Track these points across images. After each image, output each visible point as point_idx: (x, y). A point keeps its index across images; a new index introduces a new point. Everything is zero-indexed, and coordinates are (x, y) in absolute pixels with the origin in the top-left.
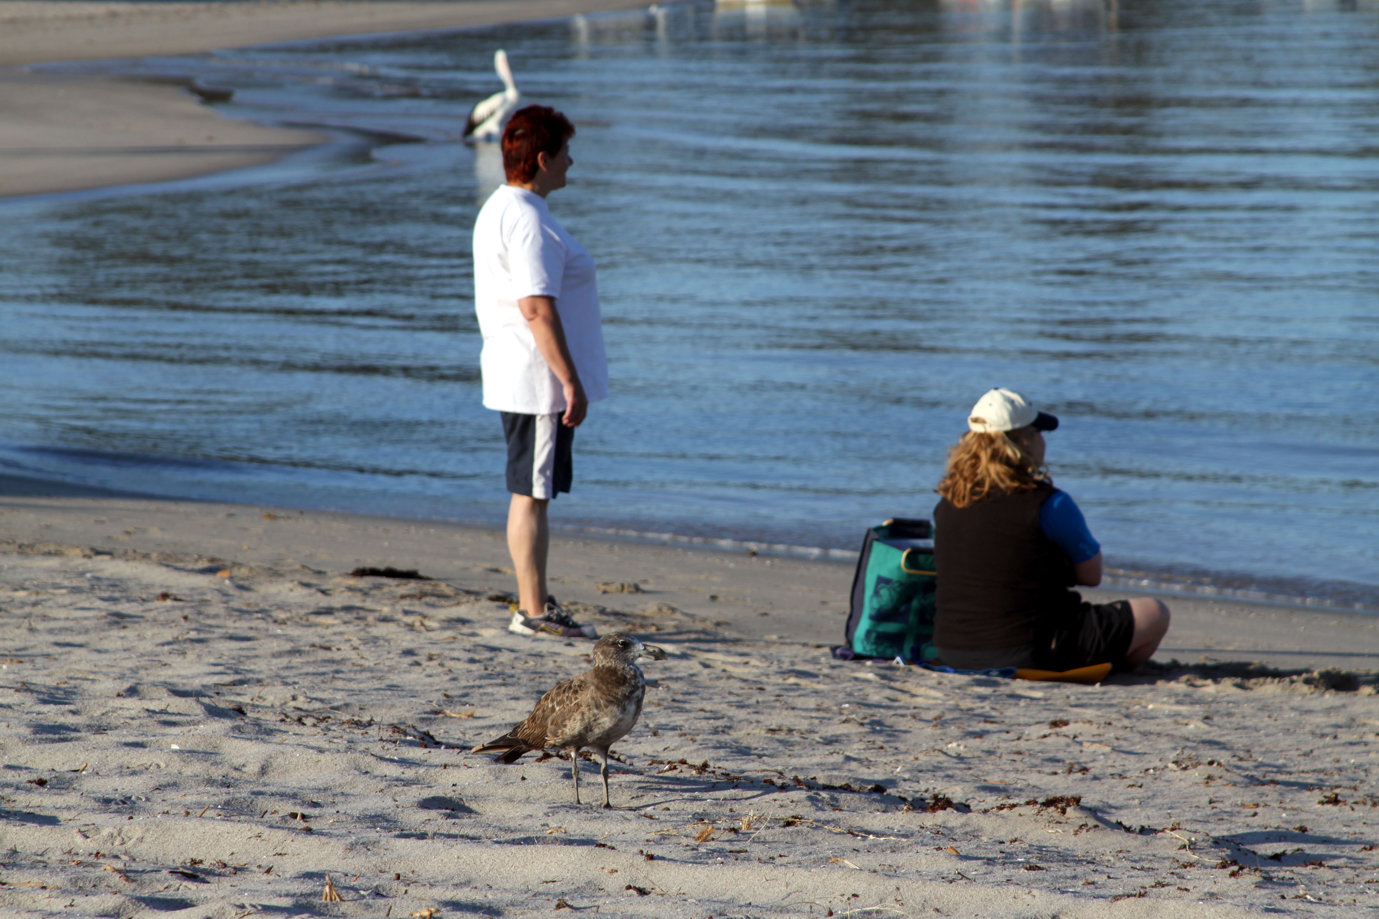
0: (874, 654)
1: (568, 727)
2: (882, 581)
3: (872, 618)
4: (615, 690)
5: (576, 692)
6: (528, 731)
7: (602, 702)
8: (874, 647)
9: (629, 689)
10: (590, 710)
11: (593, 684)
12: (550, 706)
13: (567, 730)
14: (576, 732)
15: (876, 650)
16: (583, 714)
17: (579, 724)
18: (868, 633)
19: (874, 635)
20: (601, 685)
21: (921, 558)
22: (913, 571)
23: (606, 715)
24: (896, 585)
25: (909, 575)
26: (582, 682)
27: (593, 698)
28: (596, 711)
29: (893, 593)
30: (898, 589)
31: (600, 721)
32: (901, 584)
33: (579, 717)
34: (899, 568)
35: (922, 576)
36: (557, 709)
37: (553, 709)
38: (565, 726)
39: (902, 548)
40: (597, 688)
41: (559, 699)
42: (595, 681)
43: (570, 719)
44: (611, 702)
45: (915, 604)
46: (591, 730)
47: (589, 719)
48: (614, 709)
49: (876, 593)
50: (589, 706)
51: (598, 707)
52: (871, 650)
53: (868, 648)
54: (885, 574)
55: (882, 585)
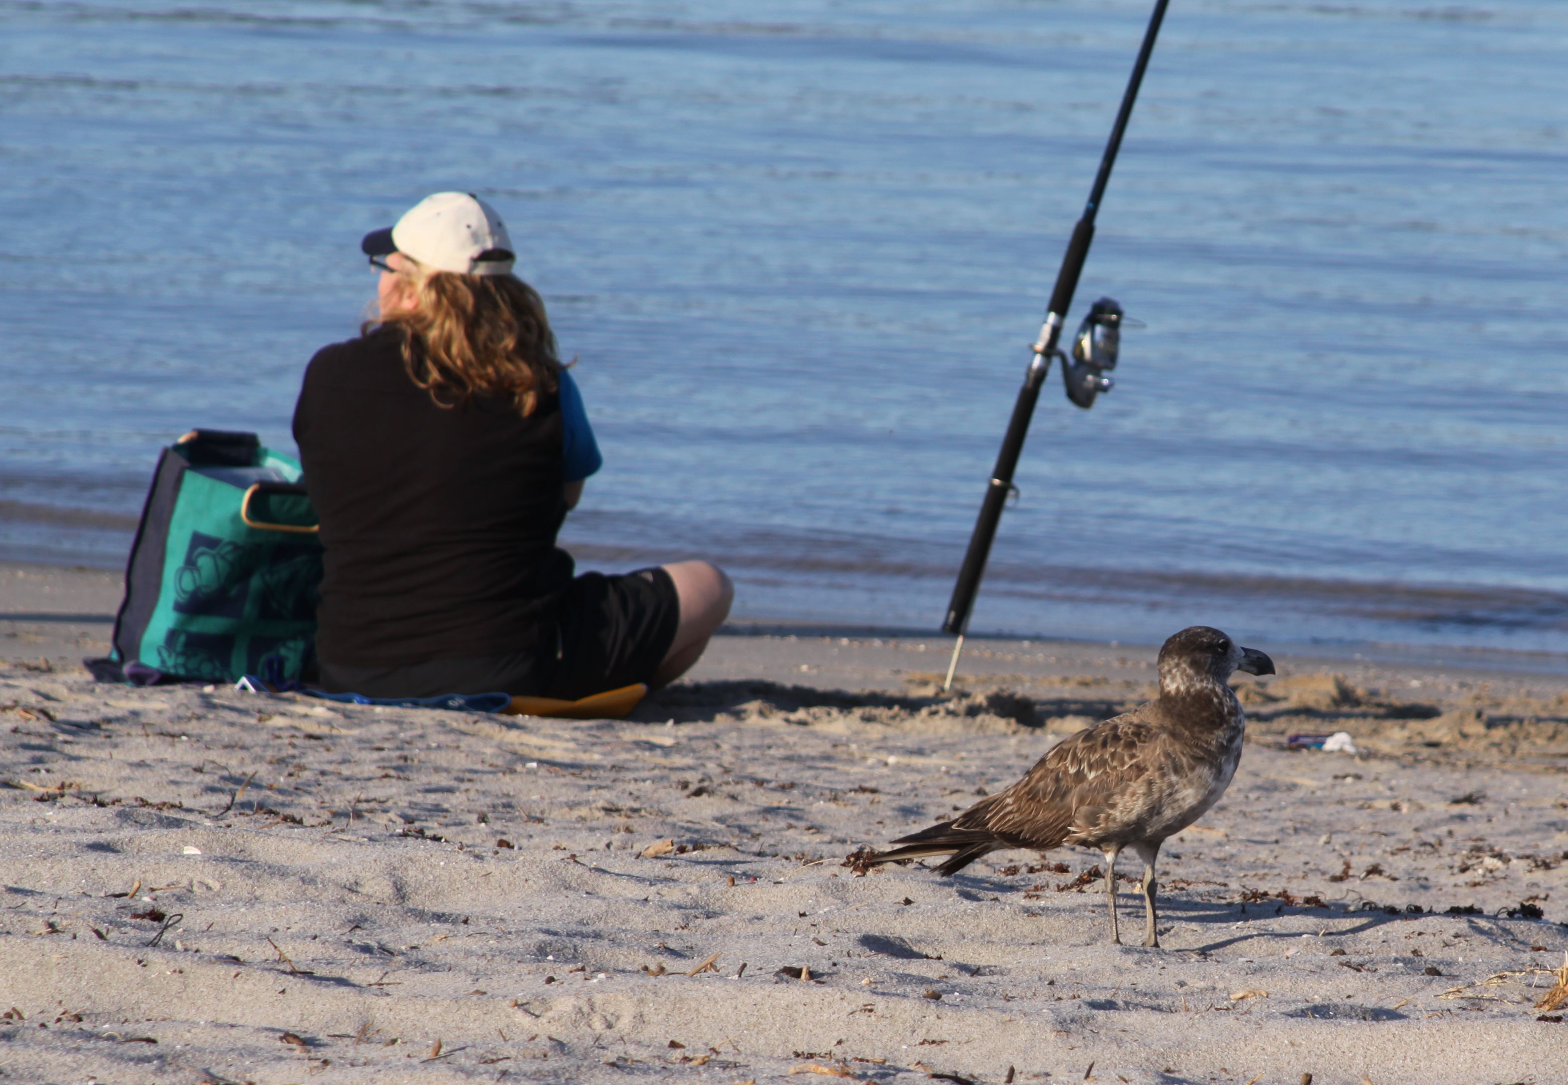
0: (182, 672)
1: (1120, 807)
2: (199, 541)
3: (179, 607)
4: (1205, 736)
5: (1131, 745)
6: (1017, 817)
7: (1184, 760)
8: (181, 660)
9: (1228, 734)
10: (1163, 775)
11: (1163, 728)
12: (1072, 770)
13: (1116, 813)
14: (1133, 816)
15: (184, 666)
16: (1150, 783)
17: (1141, 802)
18: (172, 635)
19: (182, 639)
20: (1180, 728)
21: (274, 500)
22: (259, 525)
23: (1191, 782)
24: (228, 548)
25: (251, 531)
26: (1139, 726)
27: (1167, 755)
28: (1174, 778)
29: (220, 563)
30: (230, 557)
31: (1178, 796)
32: (236, 547)
33: (1142, 790)
34: (236, 518)
35: (273, 533)
36: (1091, 776)
37: (1080, 777)
38: (1113, 806)
39: (242, 484)
40: (1173, 735)
41: (1095, 757)
42: (1168, 723)
43: (1123, 793)
44: (1199, 760)
45: (255, 582)
46: (1159, 813)
47: (1161, 791)
48: (1204, 771)
49: (190, 563)
50: (1161, 768)
51: (1177, 770)
52: (175, 667)
53: (170, 662)
54: (207, 528)
55: (201, 549)
